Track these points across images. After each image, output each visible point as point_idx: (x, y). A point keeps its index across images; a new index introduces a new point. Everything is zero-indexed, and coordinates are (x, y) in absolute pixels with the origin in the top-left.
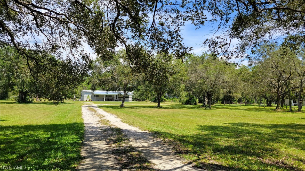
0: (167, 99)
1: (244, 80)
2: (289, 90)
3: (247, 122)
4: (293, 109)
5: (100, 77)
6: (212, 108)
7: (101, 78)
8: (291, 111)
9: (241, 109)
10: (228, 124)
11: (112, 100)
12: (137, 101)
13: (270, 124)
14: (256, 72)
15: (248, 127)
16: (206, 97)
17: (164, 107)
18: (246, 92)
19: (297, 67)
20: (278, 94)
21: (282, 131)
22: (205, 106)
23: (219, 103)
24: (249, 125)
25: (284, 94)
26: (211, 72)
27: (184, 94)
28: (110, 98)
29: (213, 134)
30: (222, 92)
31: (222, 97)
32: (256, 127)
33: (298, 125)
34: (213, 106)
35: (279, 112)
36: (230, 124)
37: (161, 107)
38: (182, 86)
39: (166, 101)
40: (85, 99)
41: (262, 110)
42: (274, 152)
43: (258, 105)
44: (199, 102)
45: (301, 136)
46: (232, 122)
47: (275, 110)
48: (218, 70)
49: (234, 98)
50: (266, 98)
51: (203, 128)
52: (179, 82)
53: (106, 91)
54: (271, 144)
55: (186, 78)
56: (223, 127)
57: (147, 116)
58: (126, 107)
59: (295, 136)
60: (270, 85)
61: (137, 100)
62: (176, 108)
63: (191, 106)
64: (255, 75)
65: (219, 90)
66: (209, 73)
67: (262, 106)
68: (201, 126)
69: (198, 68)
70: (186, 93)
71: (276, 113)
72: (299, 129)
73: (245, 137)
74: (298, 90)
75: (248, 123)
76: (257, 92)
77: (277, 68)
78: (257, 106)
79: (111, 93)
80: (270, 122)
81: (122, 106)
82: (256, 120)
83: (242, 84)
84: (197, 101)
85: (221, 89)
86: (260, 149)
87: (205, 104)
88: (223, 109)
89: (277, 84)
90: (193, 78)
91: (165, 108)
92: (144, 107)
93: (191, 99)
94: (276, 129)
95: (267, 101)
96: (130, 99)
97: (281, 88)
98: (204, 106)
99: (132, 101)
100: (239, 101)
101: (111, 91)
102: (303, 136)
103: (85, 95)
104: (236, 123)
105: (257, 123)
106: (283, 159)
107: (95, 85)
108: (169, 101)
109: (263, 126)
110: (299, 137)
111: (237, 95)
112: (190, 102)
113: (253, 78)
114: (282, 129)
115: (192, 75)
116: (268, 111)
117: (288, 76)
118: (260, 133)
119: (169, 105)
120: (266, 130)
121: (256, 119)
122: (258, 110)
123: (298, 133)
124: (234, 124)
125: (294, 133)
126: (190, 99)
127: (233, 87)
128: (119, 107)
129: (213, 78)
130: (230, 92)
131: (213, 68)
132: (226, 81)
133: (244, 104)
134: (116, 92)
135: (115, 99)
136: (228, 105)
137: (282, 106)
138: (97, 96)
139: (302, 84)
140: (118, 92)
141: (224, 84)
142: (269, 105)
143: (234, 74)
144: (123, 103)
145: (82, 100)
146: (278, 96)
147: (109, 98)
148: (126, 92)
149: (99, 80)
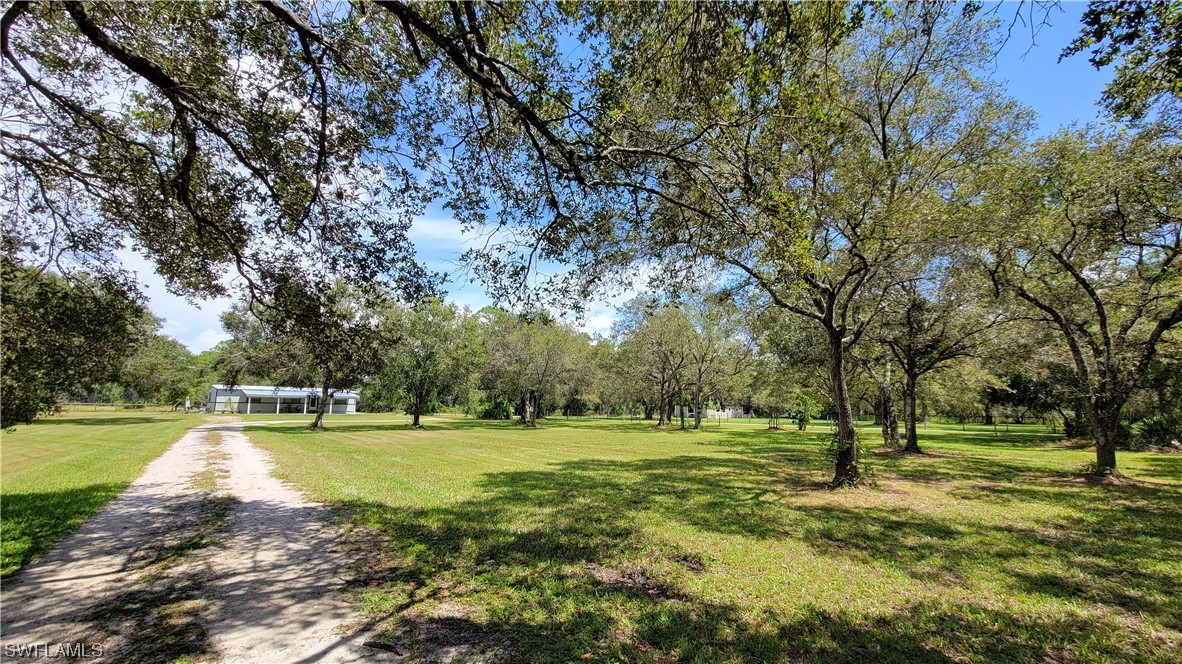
0: (448, 406)
1: (601, 366)
2: (680, 389)
3: (596, 458)
4: (686, 424)
5: (251, 351)
6: (538, 426)
7: (255, 354)
8: (683, 428)
9: (597, 427)
10: (557, 464)
11: (299, 411)
12: (372, 411)
13: (641, 460)
14: (625, 352)
15: (595, 470)
16: (528, 402)
17: (429, 427)
18: (608, 392)
19: (693, 345)
20: (663, 395)
21: (660, 476)
22: (525, 422)
23: (558, 415)
24: (600, 464)
25: (673, 395)
26: (538, 348)
27: (477, 395)
28: (295, 406)
29: (507, 498)
30: (560, 393)
31: (562, 402)
32: (613, 470)
33: (691, 459)
34: (543, 421)
35: (664, 430)
36: (560, 464)
37: (421, 427)
38: (475, 377)
39: (444, 412)
40: (219, 407)
41: (634, 428)
42: (632, 539)
43: (629, 416)
44: (515, 414)
45: (693, 487)
46: (567, 459)
47: (656, 428)
48: (551, 344)
49: (584, 405)
50: (644, 403)
51: (492, 480)
52: (467, 369)
53: (273, 388)
54: (632, 514)
55: (482, 360)
56: (541, 473)
57: (368, 452)
58: (326, 429)
59: (681, 486)
60: (648, 378)
61: (373, 409)
62: (457, 428)
63: (496, 422)
64: (623, 356)
65: (553, 386)
66: (531, 351)
67: (636, 419)
68: (490, 475)
69: (509, 338)
70: (483, 394)
71: (659, 434)
72: (691, 468)
73: (581, 500)
74: (694, 389)
75: (598, 461)
76: (627, 392)
77: (660, 344)
78: (627, 419)
79: (289, 392)
80: (642, 455)
81: (314, 426)
82: (617, 451)
83: (600, 374)
84: (512, 410)
85: (558, 386)
86: (602, 532)
87: (523, 418)
88: (563, 429)
89: (660, 376)
90: (499, 359)
91: (432, 428)
92: (379, 428)
93: (498, 405)
94: (649, 472)
95: (646, 409)
96: (351, 408)
97: (667, 384)
98: (523, 421)
99: (355, 413)
100: (597, 409)
101: (288, 388)
102: (696, 487)
103: (219, 399)
104: (576, 463)
105: (618, 458)
106: (644, 562)
107: (238, 372)
108: (451, 412)
109: (624, 466)
110: (689, 490)
111: (590, 397)
112: (493, 414)
113: (620, 364)
114: (661, 471)
115: (497, 353)
116: (644, 429)
117: (678, 360)
118: (615, 486)
119: (447, 420)
120: (630, 475)
121: (619, 448)
122: (625, 428)
123: (688, 480)
124: (569, 465)
125: (682, 480)
126: (495, 408)
127: (581, 381)
128: (307, 428)
129: (541, 361)
130: (577, 391)
131: (542, 339)
132: (568, 367)
133: (606, 416)
134: (304, 389)
135: (308, 408)
136: (575, 418)
137: (669, 419)
138: (256, 400)
139: (700, 377)
140: (310, 390)
141: (565, 374)
142: (649, 417)
143: (584, 354)
144: (319, 418)
145: (209, 411)
146: (663, 400)
147: (291, 406)
148: (330, 391)
149: (249, 358)
